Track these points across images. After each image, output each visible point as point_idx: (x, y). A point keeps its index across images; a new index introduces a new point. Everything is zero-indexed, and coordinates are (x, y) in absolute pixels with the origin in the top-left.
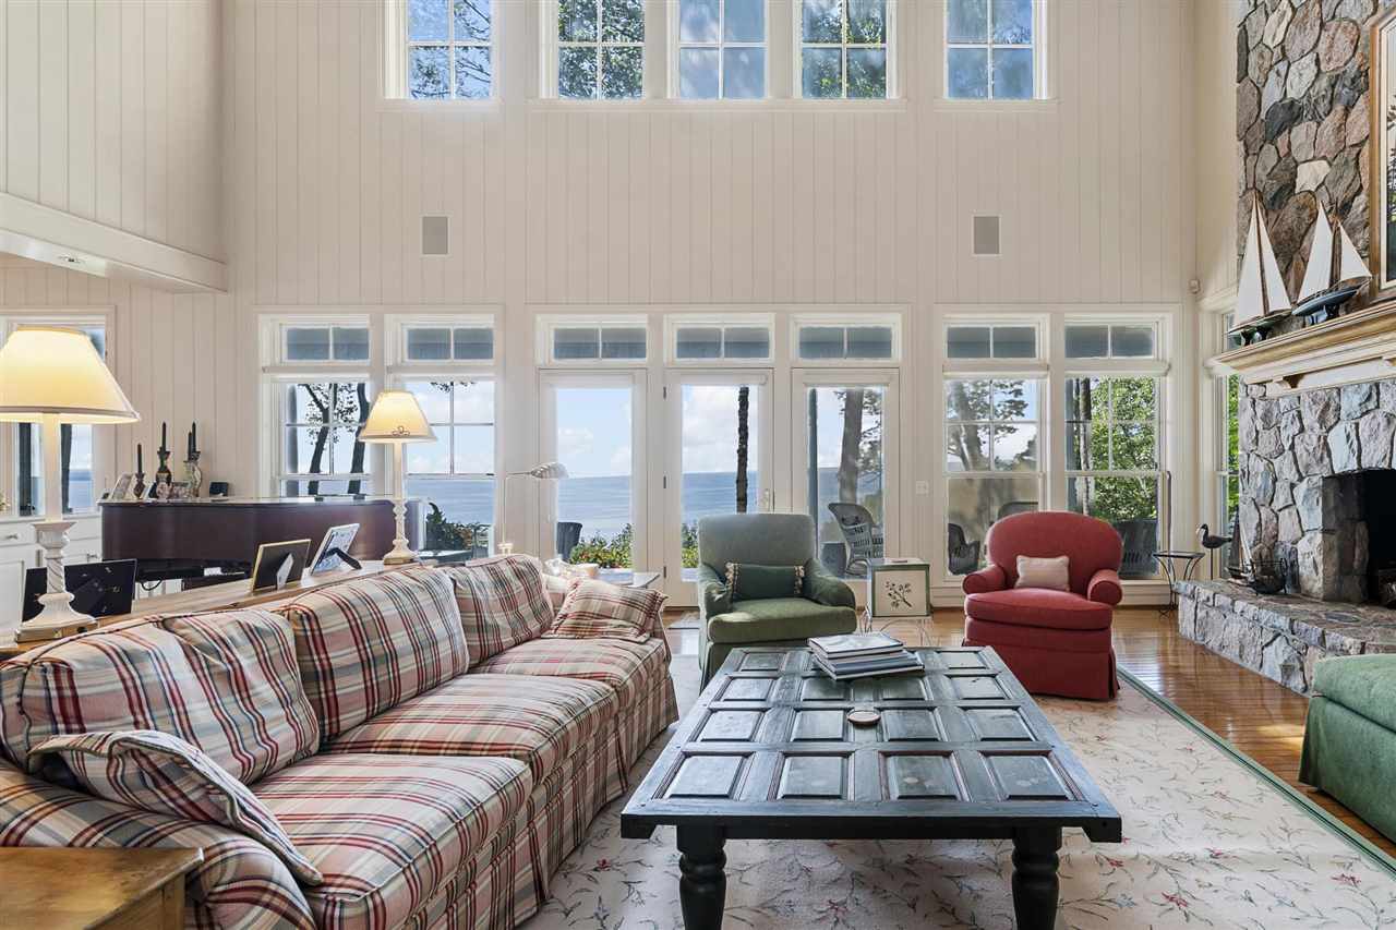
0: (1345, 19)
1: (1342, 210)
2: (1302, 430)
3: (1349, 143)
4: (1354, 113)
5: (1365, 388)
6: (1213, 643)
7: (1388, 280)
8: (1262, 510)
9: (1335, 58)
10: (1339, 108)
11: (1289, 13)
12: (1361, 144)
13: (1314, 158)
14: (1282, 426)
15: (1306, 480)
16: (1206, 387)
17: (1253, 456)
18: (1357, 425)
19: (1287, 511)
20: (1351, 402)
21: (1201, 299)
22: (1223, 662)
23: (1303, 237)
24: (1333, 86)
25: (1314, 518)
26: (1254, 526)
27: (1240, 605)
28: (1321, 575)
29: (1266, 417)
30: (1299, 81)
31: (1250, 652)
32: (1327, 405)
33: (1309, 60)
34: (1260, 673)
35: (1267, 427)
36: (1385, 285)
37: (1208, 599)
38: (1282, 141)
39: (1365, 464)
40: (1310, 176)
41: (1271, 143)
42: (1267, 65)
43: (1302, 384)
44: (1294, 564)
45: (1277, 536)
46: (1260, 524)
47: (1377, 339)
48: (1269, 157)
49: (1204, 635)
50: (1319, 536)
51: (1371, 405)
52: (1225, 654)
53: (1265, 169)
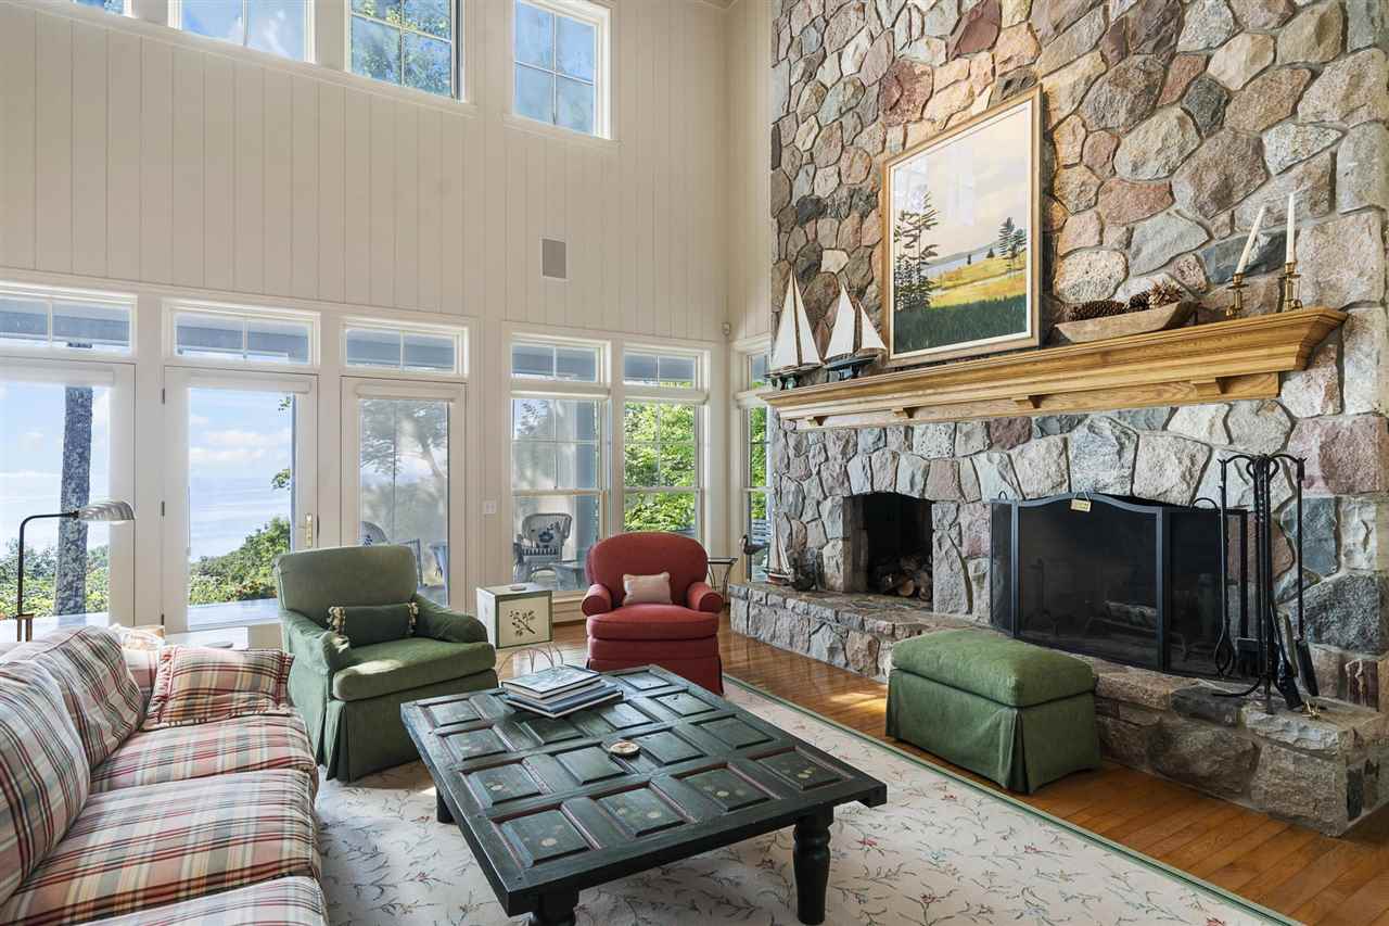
0: (861, 148)
1: (858, 294)
2: (827, 459)
3: (864, 244)
4: (868, 222)
5: (877, 431)
6: (764, 635)
7: (895, 353)
8: (792, 522)
9: (853, 175)
10: (856, 215)
11: (816, 129)
12: (873, 246)
13: (836, 248)
14: (811, 455)
15: (830, 499)
16: (736, 415)
17: (785, 478)
18: (870, 458)
19: (814, 523)
20: (865, 441)
21: (731, 341)
22: (773, 650)
23: (828, 307)
24: (852, 197)
25: (836, 529)
26: (787, 535)
27: (791, 602)
28: (842, 573)
29: (797, 448)
30: (825, 186)
31: (800, 641)
32: (848, 442)
33: (832, 170)
34: (808, 656)
35: (798, 455)
36: (893, 356)
37: (761, 599)
38: (810, 227)
39: (876, 489)
40: (832, 261)
41: (800, 227)
42: (797, 163)
43: (826, 423)
44: (820, 565)
45: (805, 542)
46: (791, 534)
47: (889, 396)
48: (798, 238)
49: (757, 629)
50: (841, 542)
51: (881, 444)
52: (776, 643)
53: (796, 246)
